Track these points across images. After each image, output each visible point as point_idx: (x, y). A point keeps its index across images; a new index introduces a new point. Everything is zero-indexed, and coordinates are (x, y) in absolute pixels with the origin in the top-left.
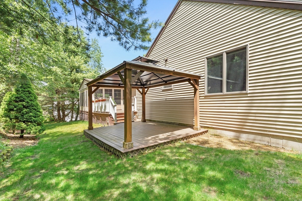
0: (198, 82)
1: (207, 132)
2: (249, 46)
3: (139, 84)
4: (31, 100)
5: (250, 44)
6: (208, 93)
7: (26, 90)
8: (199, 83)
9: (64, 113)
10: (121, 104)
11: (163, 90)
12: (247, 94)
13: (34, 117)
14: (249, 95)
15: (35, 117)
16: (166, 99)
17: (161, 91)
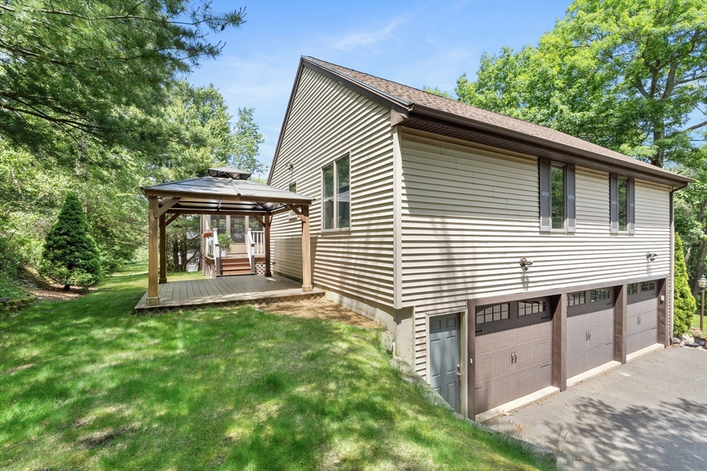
0: (308, 210)
1: (324, 294)
2: (351, 154)
3: (260, 207)
4: (79, 234)
5: (352, 151)
6: (326, 228)
7: (73, 217)
8: (310, 212)
9: (184, 256)
10: (244, 242)
11: (290, 219)
12: (350, 232)
13: (82, 259)
14: (353, 234)
15: (84, 259)
16: (292, 236)
17: (288, 221)
